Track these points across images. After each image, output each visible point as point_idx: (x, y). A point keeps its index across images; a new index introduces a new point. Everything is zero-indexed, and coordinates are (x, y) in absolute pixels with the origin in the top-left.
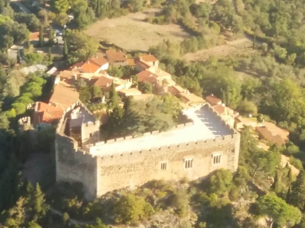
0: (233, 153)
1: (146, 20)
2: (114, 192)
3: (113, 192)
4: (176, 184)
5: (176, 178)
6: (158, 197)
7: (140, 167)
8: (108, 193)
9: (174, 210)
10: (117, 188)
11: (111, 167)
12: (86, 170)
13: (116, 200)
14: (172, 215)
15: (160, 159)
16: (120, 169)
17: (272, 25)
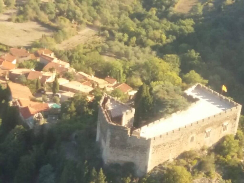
0: (235, 121)
1: (9, 20)
2: (160, 166)
3: (158, 166)
4: (199, 152)
5: (199, 147)
6: (192, 165)
7: (178, 143)
8: (155, 167)
9: (205, 174)
10: (161, 162)
11: (159, 146)
12: (138, 151)
13: (163, 172)
14: (205, 178)
15: (191, 134)
16: (164, 146)
17: (100, 16)
